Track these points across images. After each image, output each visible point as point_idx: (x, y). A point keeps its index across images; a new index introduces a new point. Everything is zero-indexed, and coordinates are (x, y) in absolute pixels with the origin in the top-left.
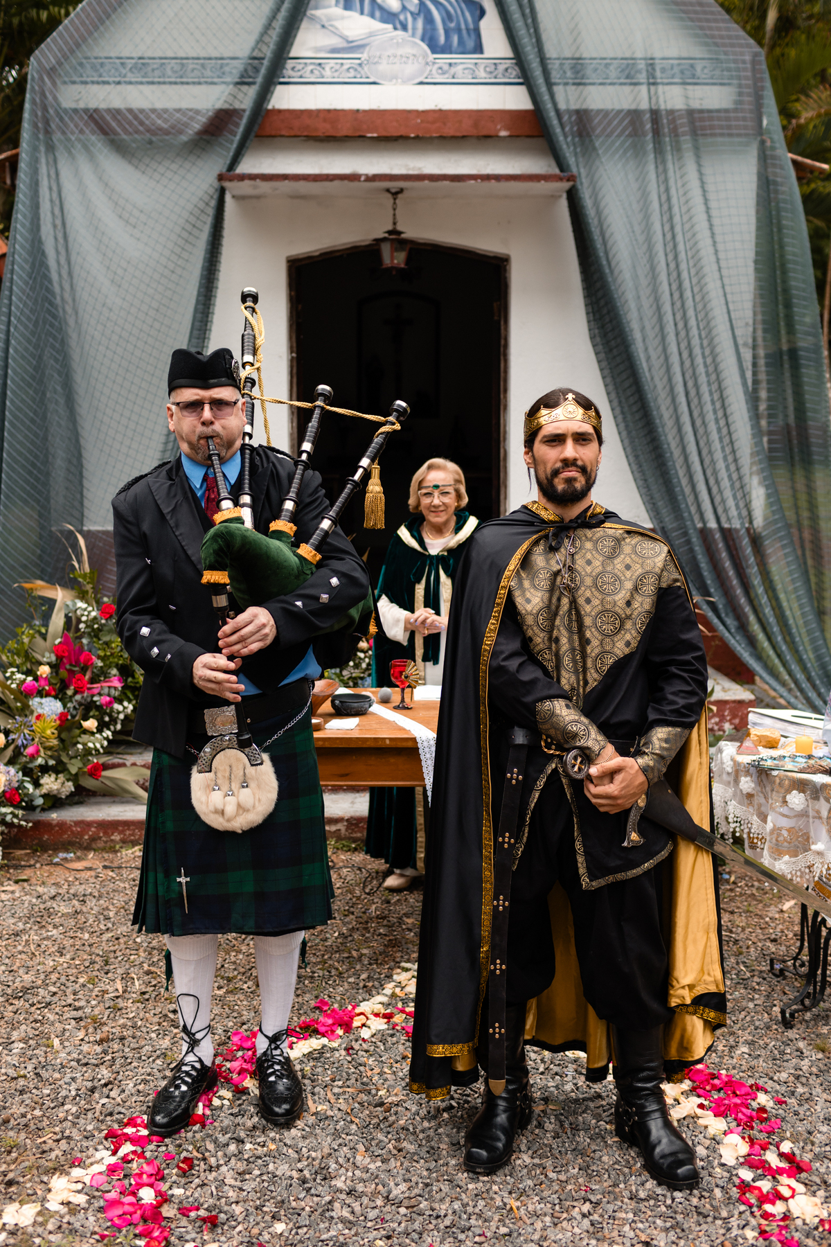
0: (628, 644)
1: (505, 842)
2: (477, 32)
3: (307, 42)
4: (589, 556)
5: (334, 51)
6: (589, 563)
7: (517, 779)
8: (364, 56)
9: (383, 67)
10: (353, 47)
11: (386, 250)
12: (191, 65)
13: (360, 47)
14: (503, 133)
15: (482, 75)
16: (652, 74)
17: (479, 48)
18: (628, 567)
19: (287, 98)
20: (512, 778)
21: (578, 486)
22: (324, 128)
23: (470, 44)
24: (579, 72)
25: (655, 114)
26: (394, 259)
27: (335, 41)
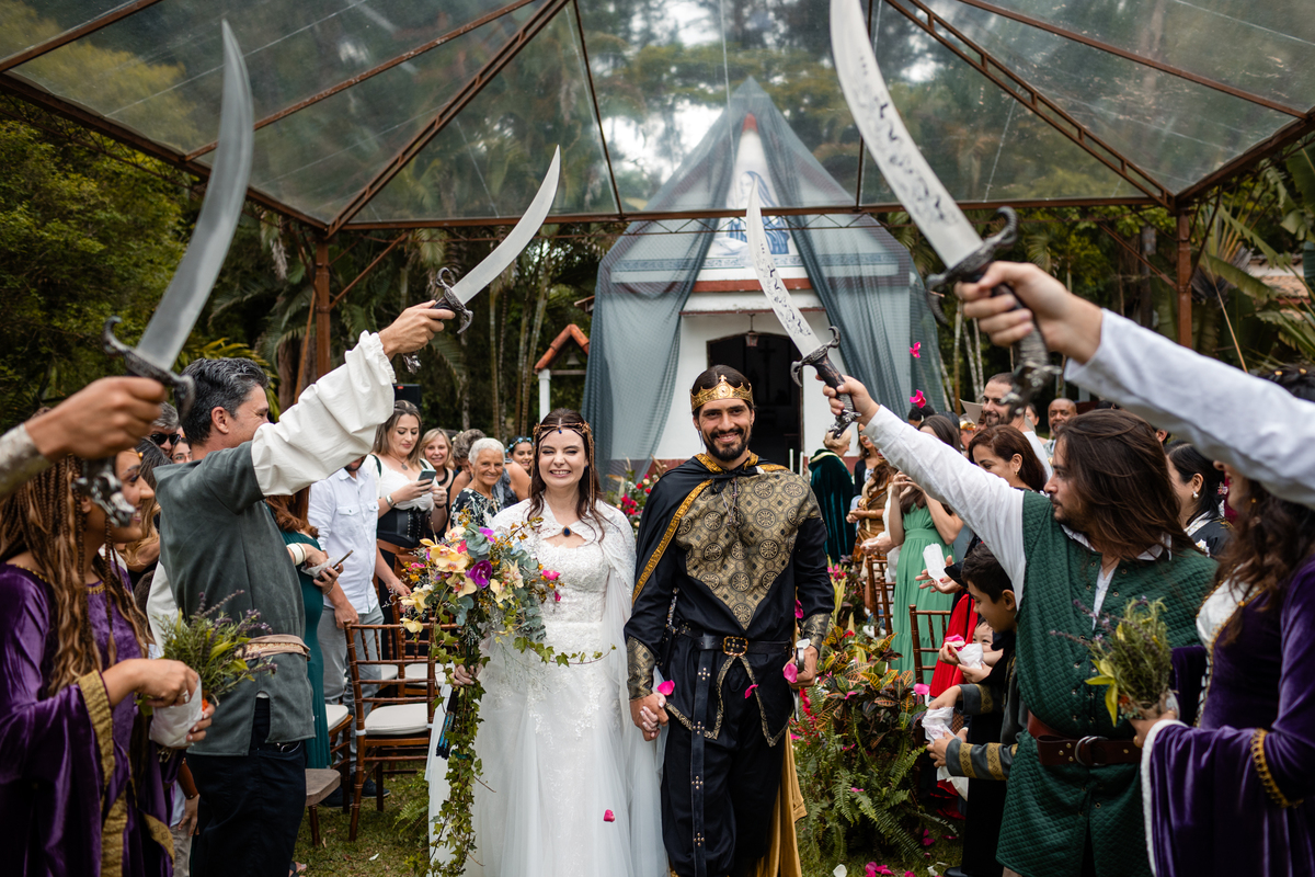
0: (783, 563)
1: (697, 730)
2: (786, 245)
3: (713, 252)
4: (749, 498)
5: (726, 255)
6: (749, 503)
7: (706, 676)
8: (738, 256)
9: (747, 261)
10: (734, 253)
11: (748, 339)
12: (665, 262)
13: (736, 253)
14: (798, 288)
15: (789, 263)
16: (857, 259)
17: (787, 252)
18: (780, 503)
19: (706, 275)
20: (702, 675)
21: (735, 447)
22: (722, 288)
23: (783, 250)
24: (828, 260)
25: (861, 278)
26: (752, 343)
27: (726, 251)
